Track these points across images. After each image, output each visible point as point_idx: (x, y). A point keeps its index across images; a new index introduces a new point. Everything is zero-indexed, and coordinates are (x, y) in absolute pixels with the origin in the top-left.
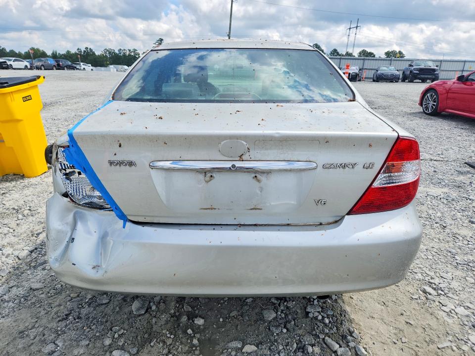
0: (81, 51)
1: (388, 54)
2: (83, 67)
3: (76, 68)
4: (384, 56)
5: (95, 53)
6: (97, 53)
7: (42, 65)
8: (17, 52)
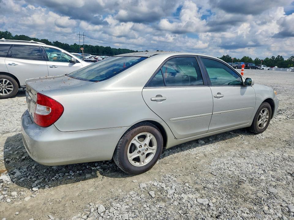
0: (274, 58)
2: (263, 67)
3: (257, 68)
5: (284, 59)
6: (285, 59)
7: (237, 66)
8: (237, 59)
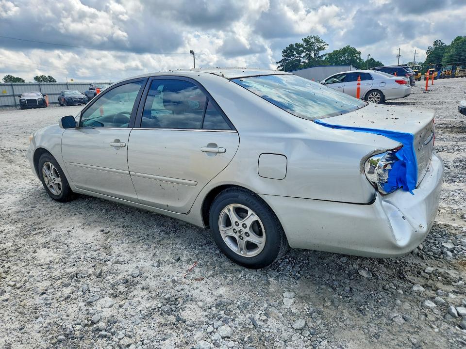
1: (37, 78)
4: (34, 82)
